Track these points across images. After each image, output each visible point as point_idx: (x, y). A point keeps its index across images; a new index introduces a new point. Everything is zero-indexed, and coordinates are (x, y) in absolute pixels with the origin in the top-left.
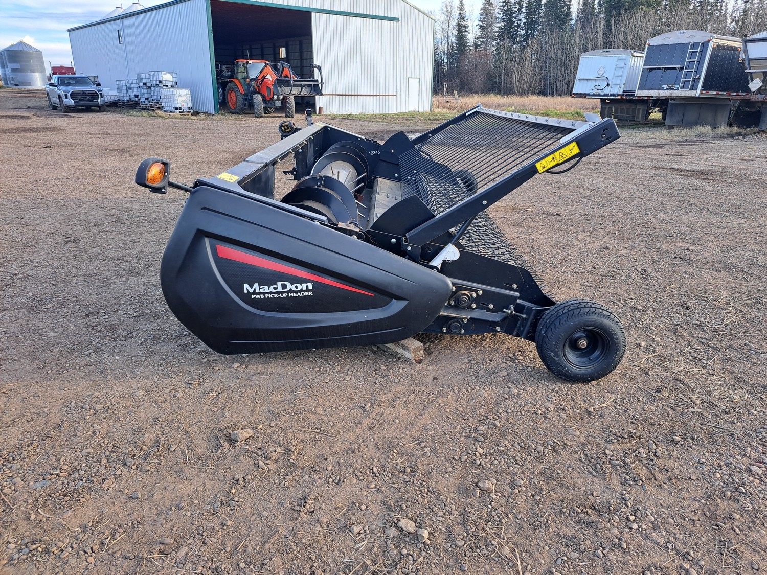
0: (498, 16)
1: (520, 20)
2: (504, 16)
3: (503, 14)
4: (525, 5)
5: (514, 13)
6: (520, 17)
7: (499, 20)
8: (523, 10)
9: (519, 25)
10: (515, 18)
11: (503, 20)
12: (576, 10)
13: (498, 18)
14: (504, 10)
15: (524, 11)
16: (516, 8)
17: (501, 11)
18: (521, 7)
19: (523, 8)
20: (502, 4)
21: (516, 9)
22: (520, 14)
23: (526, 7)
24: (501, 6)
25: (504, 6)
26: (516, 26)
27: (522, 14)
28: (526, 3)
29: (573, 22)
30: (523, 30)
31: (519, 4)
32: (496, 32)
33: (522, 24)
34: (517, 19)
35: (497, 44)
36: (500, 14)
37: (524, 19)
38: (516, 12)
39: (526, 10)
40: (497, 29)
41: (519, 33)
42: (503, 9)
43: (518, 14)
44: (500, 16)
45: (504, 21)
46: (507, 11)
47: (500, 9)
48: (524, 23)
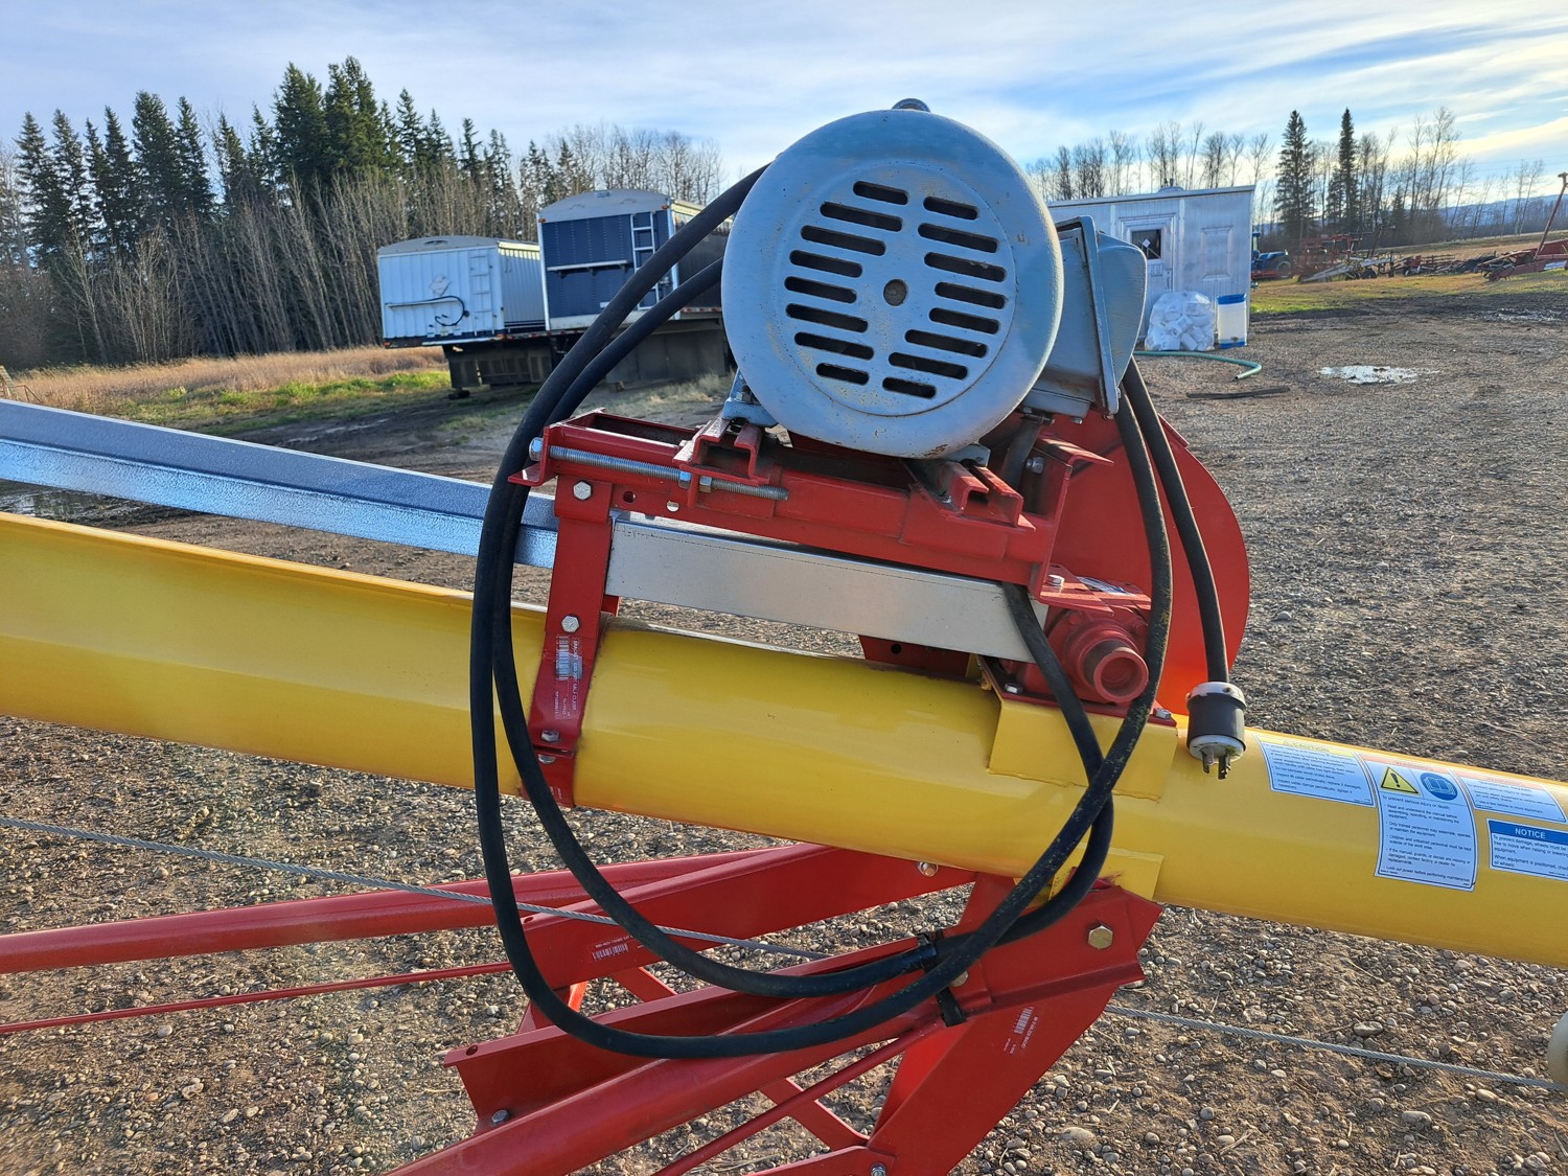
0: (20, 188)
1: (85, 198)
2: (37, 188)
3: (33, 183)
4: (84, 163)
5: (63, 183)
6: (83, 193)
7: (28, 199)
8: (86, 175)
9: (84, 210)
10: (70, 193)
11: (38, 199)
12: (219, 177)
13: (22, 193)
14: (34, 176)
15: (89, 178)
16: (65, 170)
17: (25, 178)
18: (78, 169)
19: (85, 170)
20: (23, 162)
21: (68, 175)
22: (81, 184)
23: (91, 169)
24: (22, 166)
25: (30, 167)
26: (77, 210)
27: (86, 185)
28: (89, 161)
29: (220, 200)
30: (98, 219)
31: (69, 162)
32: (30, 225)
33: (92, 206)
34: (76, 196)
35: (36, 252)
36: (24, 184)
37: (94, 195)
38: (69, 179)
39: (93, 176)
40: (25, 220)
41: (91, 226)
42: (29, 174)
43: (75, 184)
44: (28, 189)
45: (43, 201)
46: (41, 176)
47: (22, 172)
48: (97, 204)
